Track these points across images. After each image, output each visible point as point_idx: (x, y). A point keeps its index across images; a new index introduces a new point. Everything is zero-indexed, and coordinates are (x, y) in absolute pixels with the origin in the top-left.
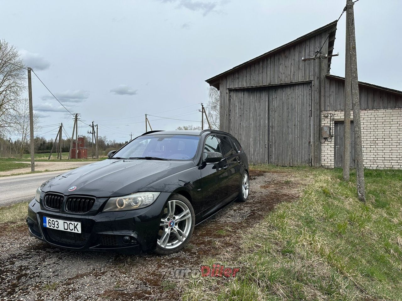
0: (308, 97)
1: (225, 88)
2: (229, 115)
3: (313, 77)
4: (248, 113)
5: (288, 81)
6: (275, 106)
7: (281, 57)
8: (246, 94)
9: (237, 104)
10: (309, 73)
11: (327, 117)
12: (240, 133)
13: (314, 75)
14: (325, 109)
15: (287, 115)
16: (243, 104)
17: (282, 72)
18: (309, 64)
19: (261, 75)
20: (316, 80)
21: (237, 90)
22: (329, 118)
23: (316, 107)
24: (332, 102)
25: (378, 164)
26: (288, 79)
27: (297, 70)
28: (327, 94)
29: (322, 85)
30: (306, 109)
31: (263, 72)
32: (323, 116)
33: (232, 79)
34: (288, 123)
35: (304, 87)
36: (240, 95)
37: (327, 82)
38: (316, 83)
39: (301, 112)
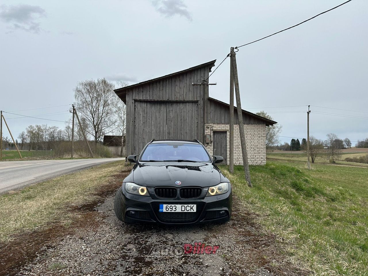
0: (196, 112)
1: (131, 98)
2: (134, 121)
3: (199, 98)
4: (150, 120)
5: (181, 99)
6: (172, 117)
7: (177, 80)
8: (149, 105)
9: (141, 113)
10: (197, 95)
11: (208, 128)
12: (144, 137)
13: (200, 97)
14: (207, 122)
15: (181, 125)
16: (146, 113)
17: (178, 91)
18: (197, 88)
19: (161, 92)
20: (201, 101)
21: (141, 101)
22: (210, 128)
23: (201, 120)
24: (212, 117)
25: (240, 161)
26: (182, 97)
27: (188, 91)
28: (209, 112)
29: (206, 104)
30: (194, 121)
31: (163, 90)
32: (205, 127)
33: (137, 92)
34: (181, 130)
35: (192, 105)
36: (144, 105)
37: (209, 102)
38: (201, 102)
39: (190, 123)
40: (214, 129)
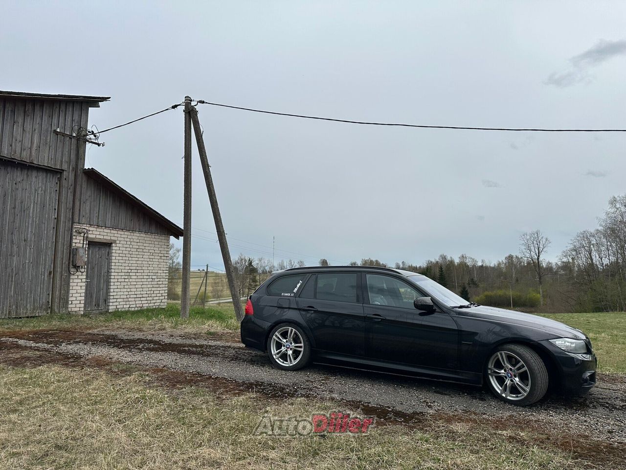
0: (53, 195)
3: (66, 164)
5: (25, 157)
7: (18, 110)
10: (62, 157)
11: (80, 233)
13: (69, 163)
14: (79, 220)
15: (12, 220)
18: (63, 143)
20: (70, 171)
24: (88, 211)
25: (131, 303)
26: (26, 154)
27: (43, 144)
28: (83, 198)
30: (49, 214)
32: (74, 231)
37: (85, 179)
38: (69, 176)
39: (38, 218)
40: (90, 236)
